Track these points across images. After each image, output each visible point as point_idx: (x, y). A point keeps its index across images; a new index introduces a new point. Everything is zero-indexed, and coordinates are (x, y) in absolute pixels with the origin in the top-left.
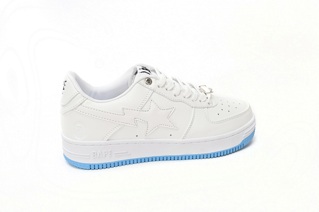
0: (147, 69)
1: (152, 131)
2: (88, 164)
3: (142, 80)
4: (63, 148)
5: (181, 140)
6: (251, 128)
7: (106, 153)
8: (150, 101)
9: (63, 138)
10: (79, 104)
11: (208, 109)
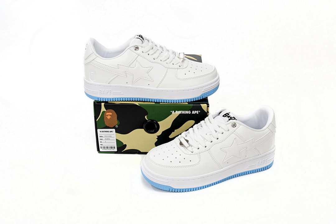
0: (142, 37)
1: (137, 80)
2: (97, 97)
3: (132, 47)
4: (84, 88)
5: (155, 88)
6: (217, 83)
7: (107, 92)
8: (135, 61)
9: (84, 80)
10: (93, 59)
11: (178, 70)
